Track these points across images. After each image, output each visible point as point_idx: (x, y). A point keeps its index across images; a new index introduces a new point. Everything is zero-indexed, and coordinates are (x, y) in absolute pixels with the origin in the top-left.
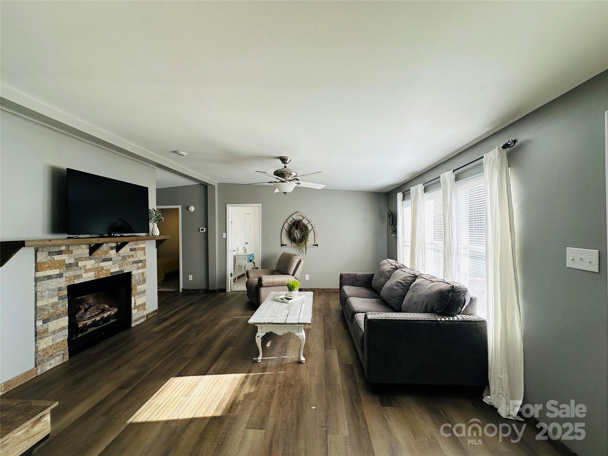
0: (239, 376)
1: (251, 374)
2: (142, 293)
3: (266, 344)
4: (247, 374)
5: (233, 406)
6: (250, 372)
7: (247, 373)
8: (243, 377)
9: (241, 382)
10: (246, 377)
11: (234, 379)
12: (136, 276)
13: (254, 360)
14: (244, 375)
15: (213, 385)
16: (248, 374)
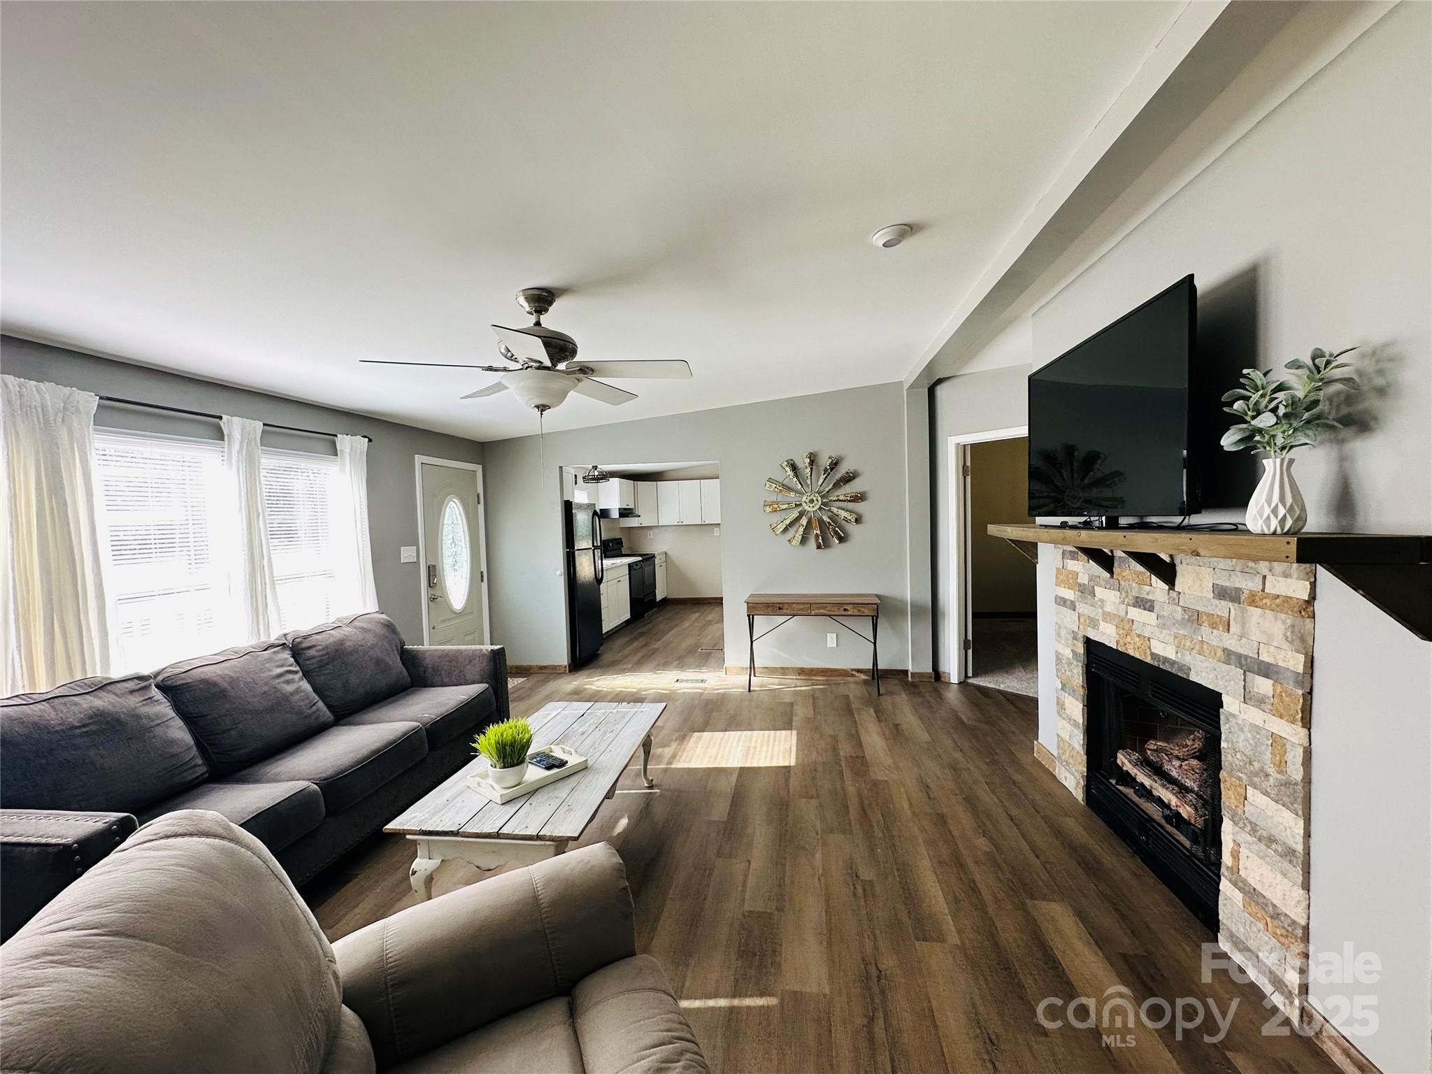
0: (680, 764)
1: (663, 766)
2: (1276, 851)
3: (628, 824)
4: (669, 766)
5: (683, 738)
6: (666, 770)
7: (670, 768)
8: (674, 763)
9: (678, 758)
10: (670, 763)
11: (690, 762)
12: (1242, 730)
13: (658, 789)
14: (673, 766)
15: (719, 756)
16: (668, 768)
